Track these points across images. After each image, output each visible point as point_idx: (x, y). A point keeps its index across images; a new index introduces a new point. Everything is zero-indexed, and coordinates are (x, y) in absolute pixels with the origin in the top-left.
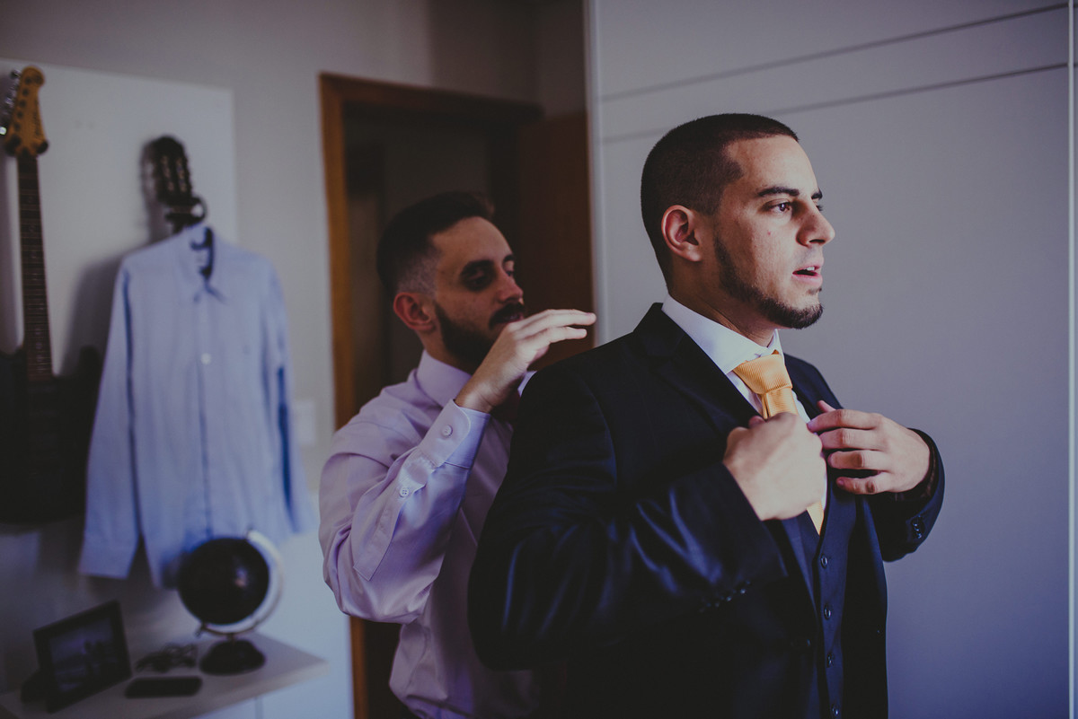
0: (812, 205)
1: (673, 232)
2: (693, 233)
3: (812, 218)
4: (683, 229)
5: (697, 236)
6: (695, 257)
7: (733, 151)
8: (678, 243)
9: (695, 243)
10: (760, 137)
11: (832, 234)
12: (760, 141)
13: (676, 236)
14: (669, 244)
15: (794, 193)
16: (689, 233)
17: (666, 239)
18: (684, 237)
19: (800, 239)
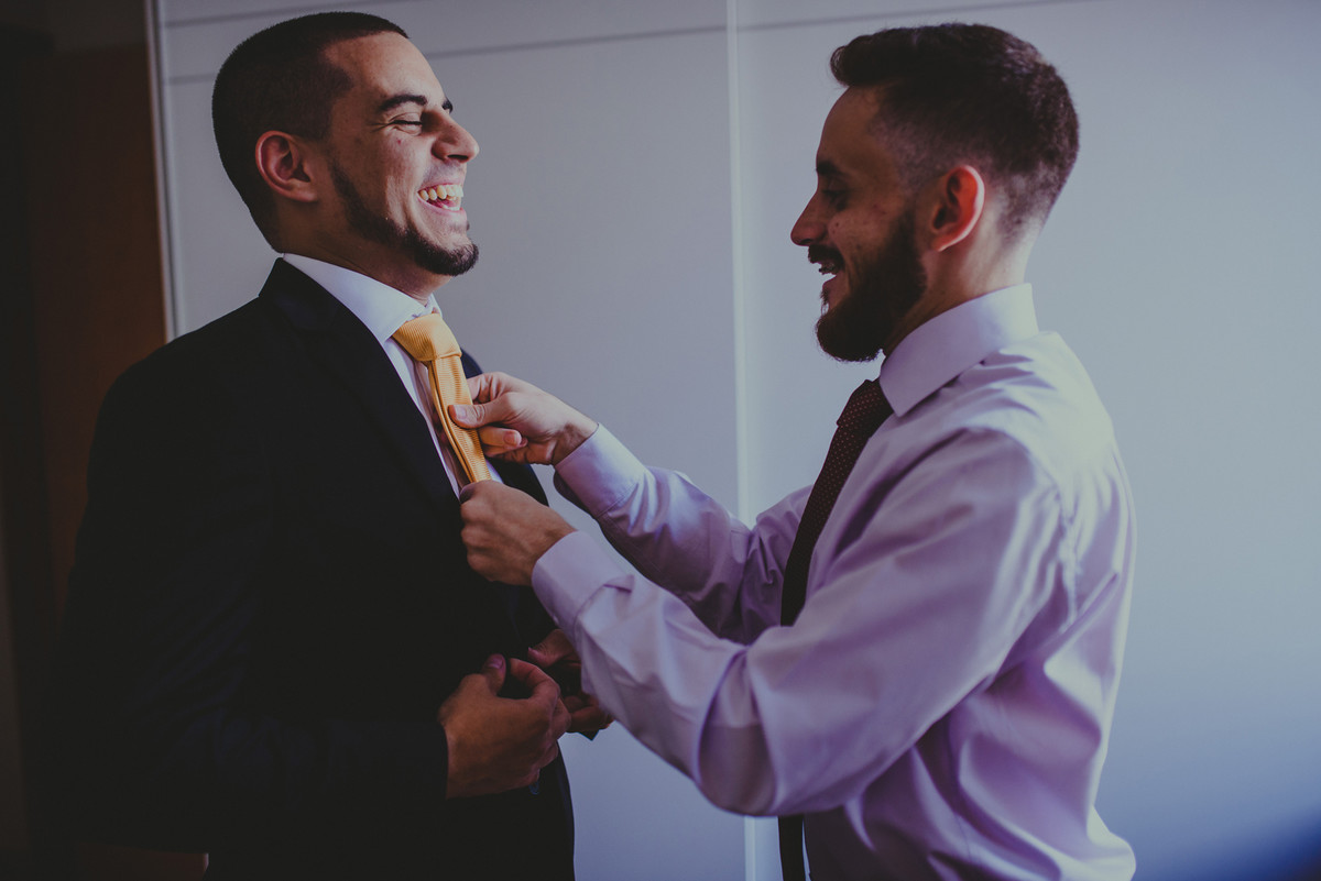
0: (445, 114)
1: (272, 167)
2: (301, 167)
3: (450, 128)
4: (286, 162)
5: (307, 169)
6: (309, 196)
7: (334, 54)
8: (284, 181)
9: (306, 179)
10: (362, 35)
11: (476, 149)
12: (364, 40)
13: (279, 173)
14: (270, 183)
15: (421, 100)
16: (295, 165)
17: (266, 177)
18: (290, 173)
19: (436, 152)
